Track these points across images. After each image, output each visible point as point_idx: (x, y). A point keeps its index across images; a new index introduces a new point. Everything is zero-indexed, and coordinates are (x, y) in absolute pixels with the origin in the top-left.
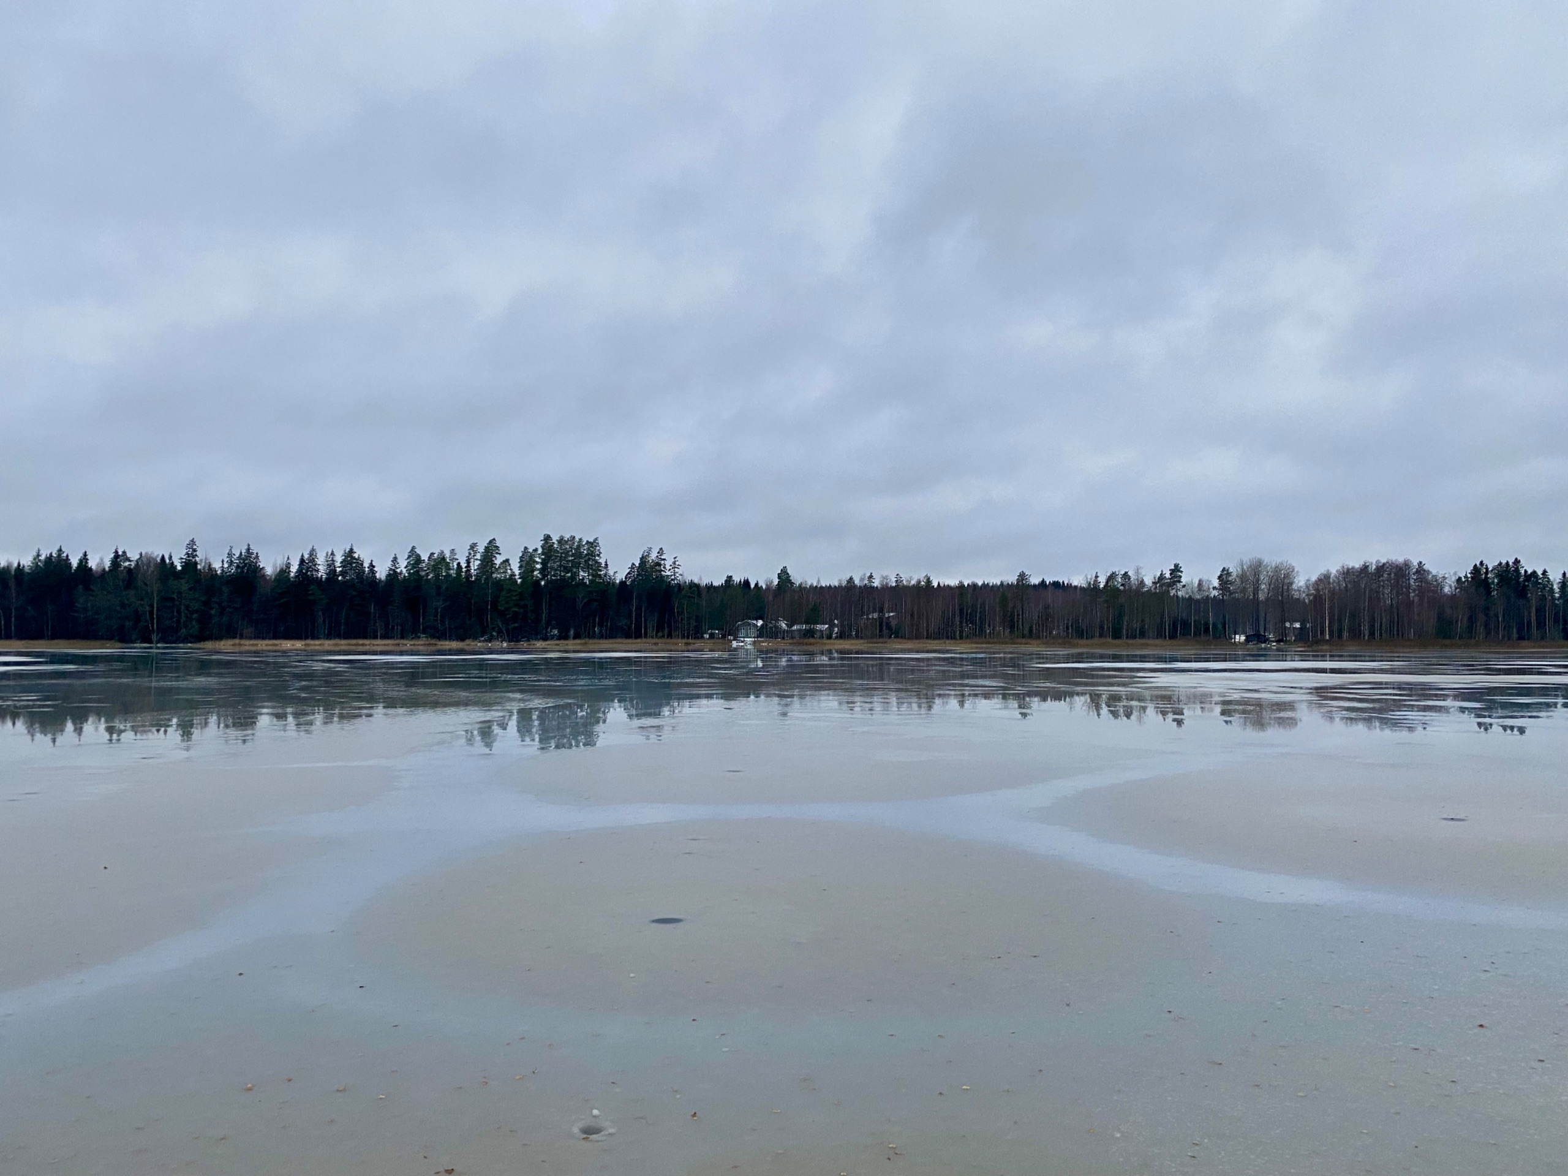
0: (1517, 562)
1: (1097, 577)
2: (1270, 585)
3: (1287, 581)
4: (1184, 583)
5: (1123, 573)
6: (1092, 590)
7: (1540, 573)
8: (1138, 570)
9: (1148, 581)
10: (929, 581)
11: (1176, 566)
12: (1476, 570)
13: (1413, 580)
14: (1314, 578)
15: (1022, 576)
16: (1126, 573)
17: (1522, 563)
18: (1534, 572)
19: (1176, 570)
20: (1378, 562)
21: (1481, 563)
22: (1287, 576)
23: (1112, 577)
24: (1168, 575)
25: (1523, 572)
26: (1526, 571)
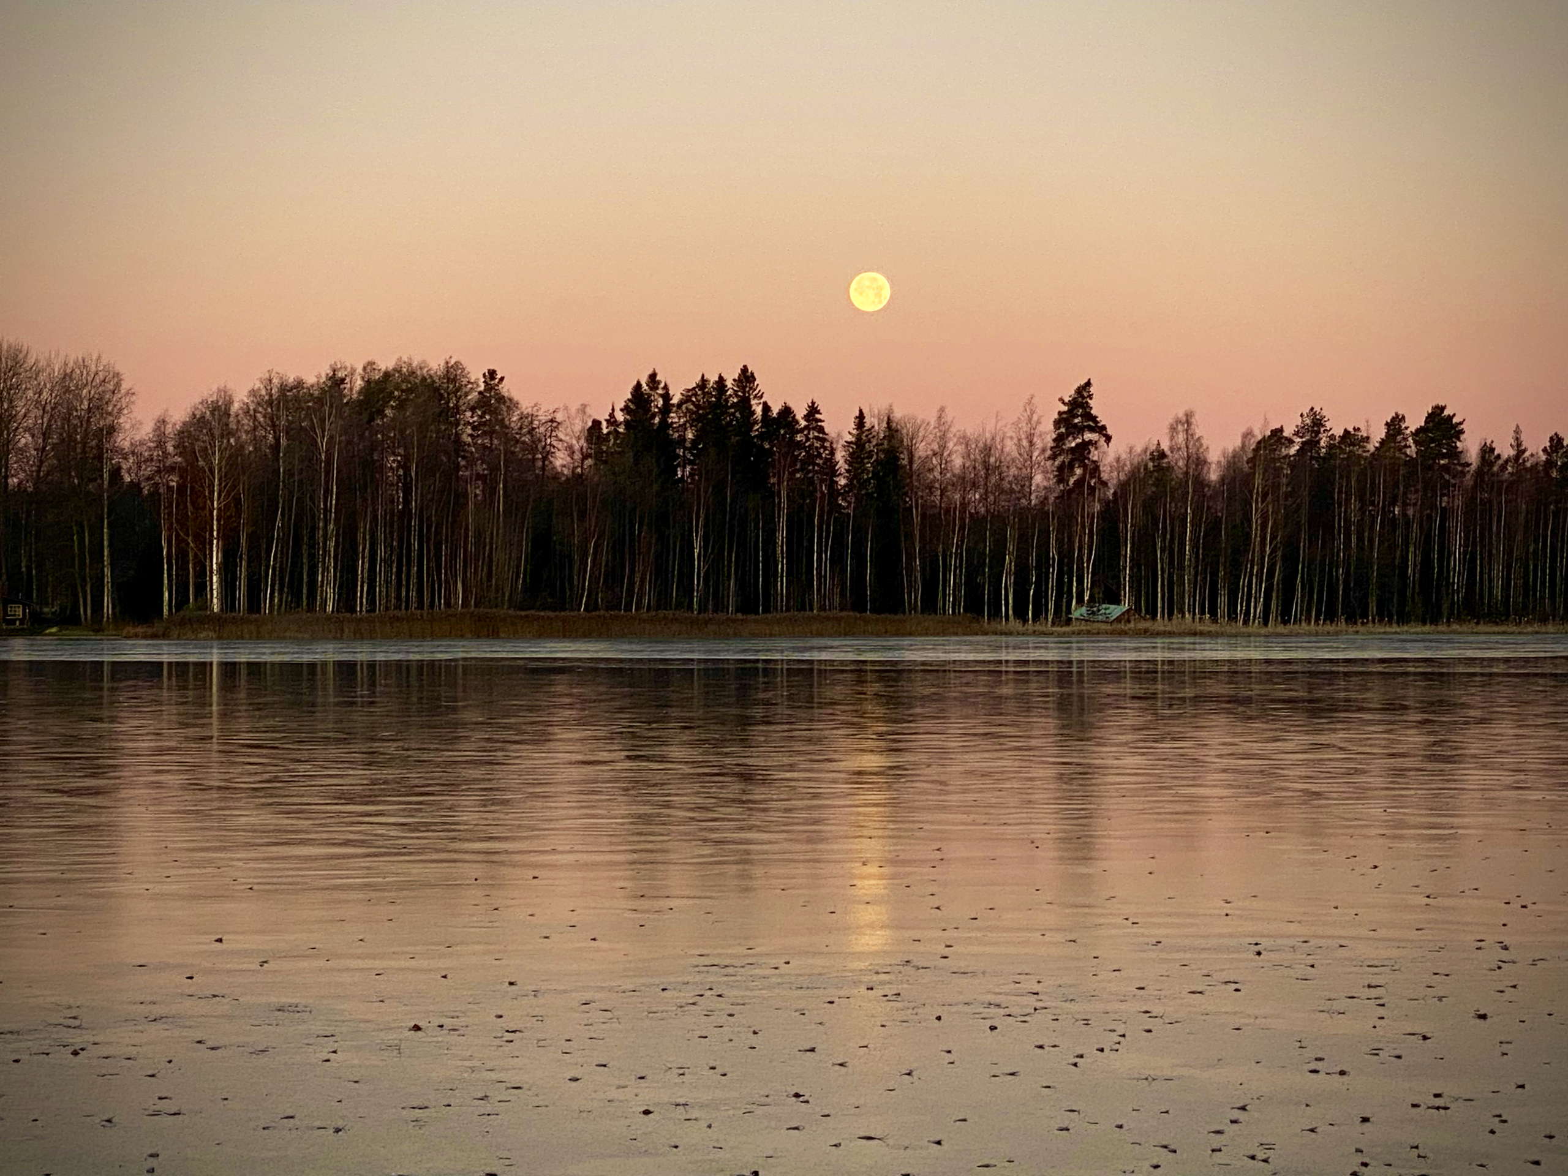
0: (746, 378)
2: (46, 435)
3: (97, 422)
12: (639, 399)
13: (469, 430)
14: (179, 416)
18: (786, 411)
20: (370, 366)
21: (653, 377)
22: (98, 406)
25: (759, 410)
26: (766, 408)
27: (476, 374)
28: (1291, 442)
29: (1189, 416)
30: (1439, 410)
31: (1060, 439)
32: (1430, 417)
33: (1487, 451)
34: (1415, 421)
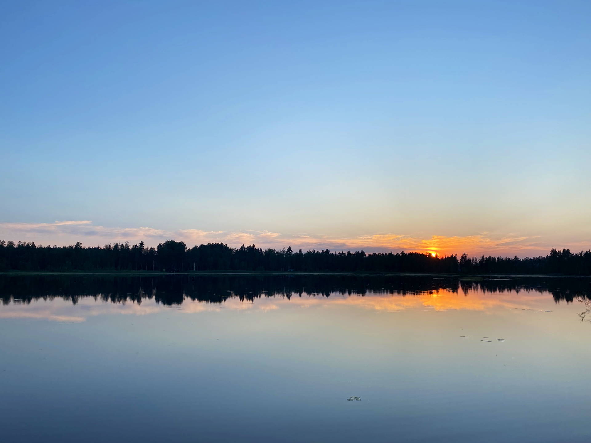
0: (254, 245)
1: (110, 245)
4: (144, 249)
5: (121, 244)
6: (108, 250)
7: (259, 250)
8: (127, 243)
9: (131, 248)
10: (33, 245)
11: (142, 242)
12: (243, 247)
13: (224, 250)
14: (191, 249)
15: (78, 244)
16: (122, 244)
17: (255, 246)
18: (258, 249)
19: (142, 244)
20: (213, 243)
21: (244, 245)
23: (116, 246)
24: (138, 245)
25: (255, 249)
26: (256, 248)
27: (225, 244)
28: (312, 252)
29: (301, 250)
30: (327, 249)
31: (287, 252)
32: (326, 250)
33: (332, 254)
34: (325, 251)
